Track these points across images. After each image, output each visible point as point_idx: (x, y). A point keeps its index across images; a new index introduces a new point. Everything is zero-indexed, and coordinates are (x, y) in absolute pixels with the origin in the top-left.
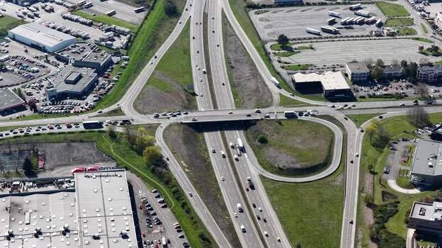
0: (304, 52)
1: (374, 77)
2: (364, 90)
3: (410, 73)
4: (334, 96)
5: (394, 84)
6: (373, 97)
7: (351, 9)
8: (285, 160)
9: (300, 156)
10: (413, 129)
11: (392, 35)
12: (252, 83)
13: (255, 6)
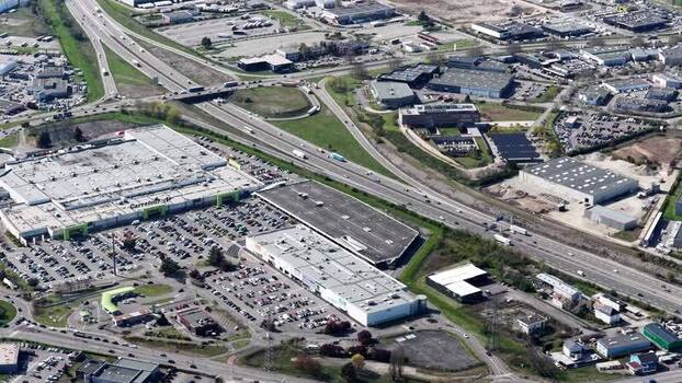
0: (228, 49)
1: (305, 56)
2: (301, 65)
3: (333, 50)
4: (281, 69)
5: (321, 58)
6: (311, 67)
7: (243, 18)
8: (276, 109)
9: (288, 105)
10: (358, 81)
11: (294, 30)
12: (204, 72)
13: (155, 26)
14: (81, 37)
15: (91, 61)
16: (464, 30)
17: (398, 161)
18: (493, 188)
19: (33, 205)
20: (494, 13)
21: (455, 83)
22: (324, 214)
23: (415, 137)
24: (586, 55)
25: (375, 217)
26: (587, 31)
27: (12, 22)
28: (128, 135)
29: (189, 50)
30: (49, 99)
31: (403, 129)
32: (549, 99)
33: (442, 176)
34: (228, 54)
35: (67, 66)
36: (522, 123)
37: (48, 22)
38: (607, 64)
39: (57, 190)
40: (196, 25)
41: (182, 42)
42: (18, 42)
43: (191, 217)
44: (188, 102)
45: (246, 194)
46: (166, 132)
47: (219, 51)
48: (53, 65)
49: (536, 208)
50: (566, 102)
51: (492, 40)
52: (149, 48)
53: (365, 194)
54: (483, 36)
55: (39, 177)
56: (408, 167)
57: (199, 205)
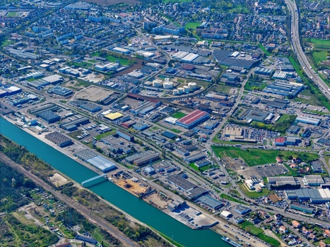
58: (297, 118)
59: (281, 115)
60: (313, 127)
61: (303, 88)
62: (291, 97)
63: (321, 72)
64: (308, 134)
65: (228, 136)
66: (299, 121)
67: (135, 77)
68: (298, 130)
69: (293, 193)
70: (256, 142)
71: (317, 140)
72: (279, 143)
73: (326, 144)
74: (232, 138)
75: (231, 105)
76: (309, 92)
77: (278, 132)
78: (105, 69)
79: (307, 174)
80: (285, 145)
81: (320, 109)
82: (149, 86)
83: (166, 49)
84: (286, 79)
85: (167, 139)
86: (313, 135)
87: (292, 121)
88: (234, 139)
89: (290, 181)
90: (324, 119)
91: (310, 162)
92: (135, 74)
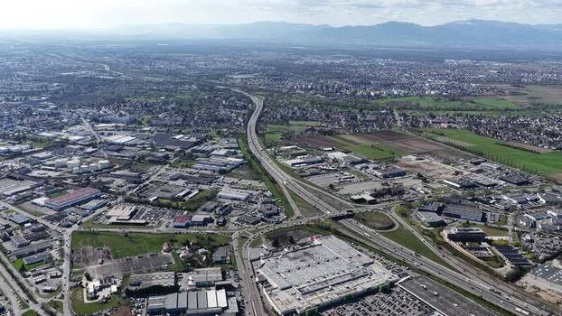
0: (341, 190)
1: (378, 194)
2: (378, 200)
3: (389, 192)
4: (371, 202)
7: (340, 174)
8: (379, 225)
9: (383, 223)
10: (409, 209)
11: (365, 181)
12: (336, 202)
13: (304, 176)
14: (273, 181)
15: (282, 194)
16: (440, 182)
17: (456, 261)
18: (518, 283)
19: (283, 289)
20: (446, 173)
21: (457, 213)
22: (441, 301)
23: (456, 246)
24: (505, 198)
25: (470, 305)
26: (496, 185)
27: (241, 172)
28: (316, 242)
29: (323, 189)
30: (270, 216)
31: (447, 240)
32: (506, 223)
33: (485, 274)
34: (341, 192)
35: (273, 196)
36: (504, 238)
37: (258, 173)
38: (520, 203)
39: (293, 279)
40: (321, 176)
41: (318, 185)
42: (247, 182)
43: (369, 300)
44: (336, 219)
45: (392, 284)
46: (334, 239)
47: (337, 191)
48: (265, 196)
49: (553, 300)
50: (515, 225)
51: (457, 188)
52: (305, 187)
53: (454, 286)
54: (452, 186)
55: (281, 269)
56: (463, 265)
57: (371, 292)
58: (220, 194)
59: (201, 191)
60: (237, 202)
61: (242, 164)
62: (222, 172)
63: (269, 150)
64: (227, 211)
65: (109, 217)
66: (221, 197)
67: (39, 158)
68: (216, 207)
69: (160, 301)
70: (147, 223)
71: (236, 218)
72: (178, 224)
73: (248, 223)
74: (113, 220)
75: (140, 183)
76: (248, 167)
77: (185, 210)
78: (9, 151)
79: (200, 267)
80: (187, 226)
81: (255, 183)
82: (50, 166)
83: (103, 134)
84: (226, 156)
85: (11, 223)
86: (233, 213)
87: (213, 197)
88: (115, 221)
89: (166, 279)
90: (255, 193)
91: (213, 249)
92: (44, 154)
